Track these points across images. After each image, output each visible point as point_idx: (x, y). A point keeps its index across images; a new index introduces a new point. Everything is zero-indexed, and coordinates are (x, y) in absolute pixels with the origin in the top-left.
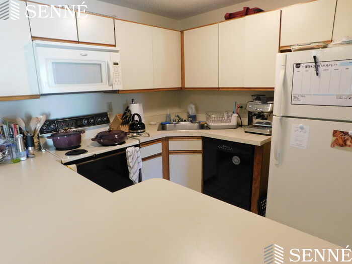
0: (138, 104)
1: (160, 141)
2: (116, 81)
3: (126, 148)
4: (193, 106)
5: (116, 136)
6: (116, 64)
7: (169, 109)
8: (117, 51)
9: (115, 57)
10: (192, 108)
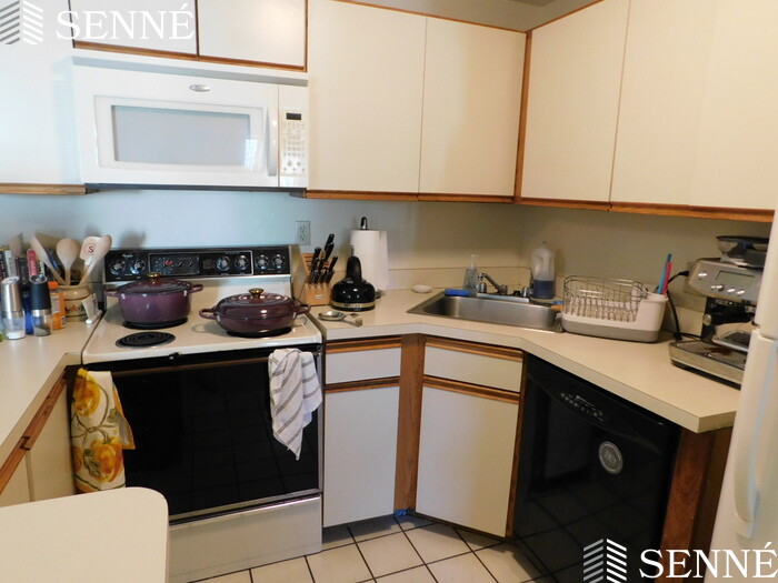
0: (377, 232)
1: (398, 342)
2: (290, 164)
3: (271, 349)
4: (546, 255)
5: (264, 311)
6: (293, 117)
7: (473, 256)
8: (303, 83)
9: (295, 99)
10: (542, 259)
